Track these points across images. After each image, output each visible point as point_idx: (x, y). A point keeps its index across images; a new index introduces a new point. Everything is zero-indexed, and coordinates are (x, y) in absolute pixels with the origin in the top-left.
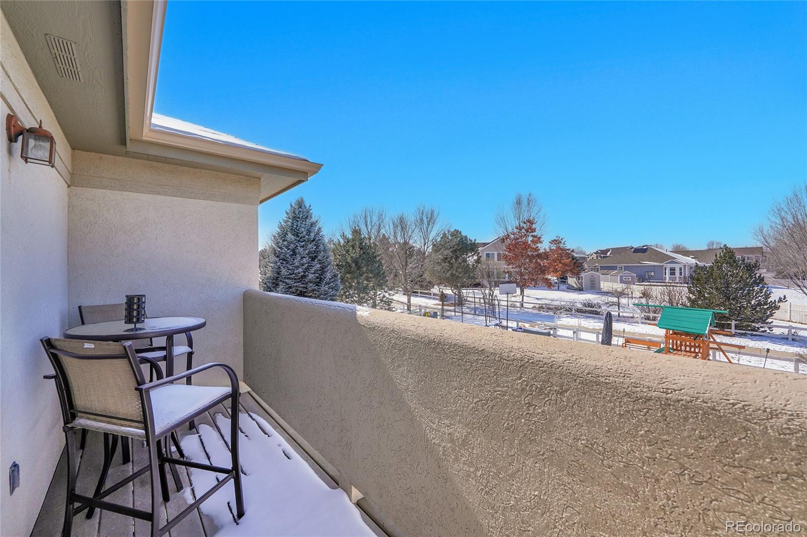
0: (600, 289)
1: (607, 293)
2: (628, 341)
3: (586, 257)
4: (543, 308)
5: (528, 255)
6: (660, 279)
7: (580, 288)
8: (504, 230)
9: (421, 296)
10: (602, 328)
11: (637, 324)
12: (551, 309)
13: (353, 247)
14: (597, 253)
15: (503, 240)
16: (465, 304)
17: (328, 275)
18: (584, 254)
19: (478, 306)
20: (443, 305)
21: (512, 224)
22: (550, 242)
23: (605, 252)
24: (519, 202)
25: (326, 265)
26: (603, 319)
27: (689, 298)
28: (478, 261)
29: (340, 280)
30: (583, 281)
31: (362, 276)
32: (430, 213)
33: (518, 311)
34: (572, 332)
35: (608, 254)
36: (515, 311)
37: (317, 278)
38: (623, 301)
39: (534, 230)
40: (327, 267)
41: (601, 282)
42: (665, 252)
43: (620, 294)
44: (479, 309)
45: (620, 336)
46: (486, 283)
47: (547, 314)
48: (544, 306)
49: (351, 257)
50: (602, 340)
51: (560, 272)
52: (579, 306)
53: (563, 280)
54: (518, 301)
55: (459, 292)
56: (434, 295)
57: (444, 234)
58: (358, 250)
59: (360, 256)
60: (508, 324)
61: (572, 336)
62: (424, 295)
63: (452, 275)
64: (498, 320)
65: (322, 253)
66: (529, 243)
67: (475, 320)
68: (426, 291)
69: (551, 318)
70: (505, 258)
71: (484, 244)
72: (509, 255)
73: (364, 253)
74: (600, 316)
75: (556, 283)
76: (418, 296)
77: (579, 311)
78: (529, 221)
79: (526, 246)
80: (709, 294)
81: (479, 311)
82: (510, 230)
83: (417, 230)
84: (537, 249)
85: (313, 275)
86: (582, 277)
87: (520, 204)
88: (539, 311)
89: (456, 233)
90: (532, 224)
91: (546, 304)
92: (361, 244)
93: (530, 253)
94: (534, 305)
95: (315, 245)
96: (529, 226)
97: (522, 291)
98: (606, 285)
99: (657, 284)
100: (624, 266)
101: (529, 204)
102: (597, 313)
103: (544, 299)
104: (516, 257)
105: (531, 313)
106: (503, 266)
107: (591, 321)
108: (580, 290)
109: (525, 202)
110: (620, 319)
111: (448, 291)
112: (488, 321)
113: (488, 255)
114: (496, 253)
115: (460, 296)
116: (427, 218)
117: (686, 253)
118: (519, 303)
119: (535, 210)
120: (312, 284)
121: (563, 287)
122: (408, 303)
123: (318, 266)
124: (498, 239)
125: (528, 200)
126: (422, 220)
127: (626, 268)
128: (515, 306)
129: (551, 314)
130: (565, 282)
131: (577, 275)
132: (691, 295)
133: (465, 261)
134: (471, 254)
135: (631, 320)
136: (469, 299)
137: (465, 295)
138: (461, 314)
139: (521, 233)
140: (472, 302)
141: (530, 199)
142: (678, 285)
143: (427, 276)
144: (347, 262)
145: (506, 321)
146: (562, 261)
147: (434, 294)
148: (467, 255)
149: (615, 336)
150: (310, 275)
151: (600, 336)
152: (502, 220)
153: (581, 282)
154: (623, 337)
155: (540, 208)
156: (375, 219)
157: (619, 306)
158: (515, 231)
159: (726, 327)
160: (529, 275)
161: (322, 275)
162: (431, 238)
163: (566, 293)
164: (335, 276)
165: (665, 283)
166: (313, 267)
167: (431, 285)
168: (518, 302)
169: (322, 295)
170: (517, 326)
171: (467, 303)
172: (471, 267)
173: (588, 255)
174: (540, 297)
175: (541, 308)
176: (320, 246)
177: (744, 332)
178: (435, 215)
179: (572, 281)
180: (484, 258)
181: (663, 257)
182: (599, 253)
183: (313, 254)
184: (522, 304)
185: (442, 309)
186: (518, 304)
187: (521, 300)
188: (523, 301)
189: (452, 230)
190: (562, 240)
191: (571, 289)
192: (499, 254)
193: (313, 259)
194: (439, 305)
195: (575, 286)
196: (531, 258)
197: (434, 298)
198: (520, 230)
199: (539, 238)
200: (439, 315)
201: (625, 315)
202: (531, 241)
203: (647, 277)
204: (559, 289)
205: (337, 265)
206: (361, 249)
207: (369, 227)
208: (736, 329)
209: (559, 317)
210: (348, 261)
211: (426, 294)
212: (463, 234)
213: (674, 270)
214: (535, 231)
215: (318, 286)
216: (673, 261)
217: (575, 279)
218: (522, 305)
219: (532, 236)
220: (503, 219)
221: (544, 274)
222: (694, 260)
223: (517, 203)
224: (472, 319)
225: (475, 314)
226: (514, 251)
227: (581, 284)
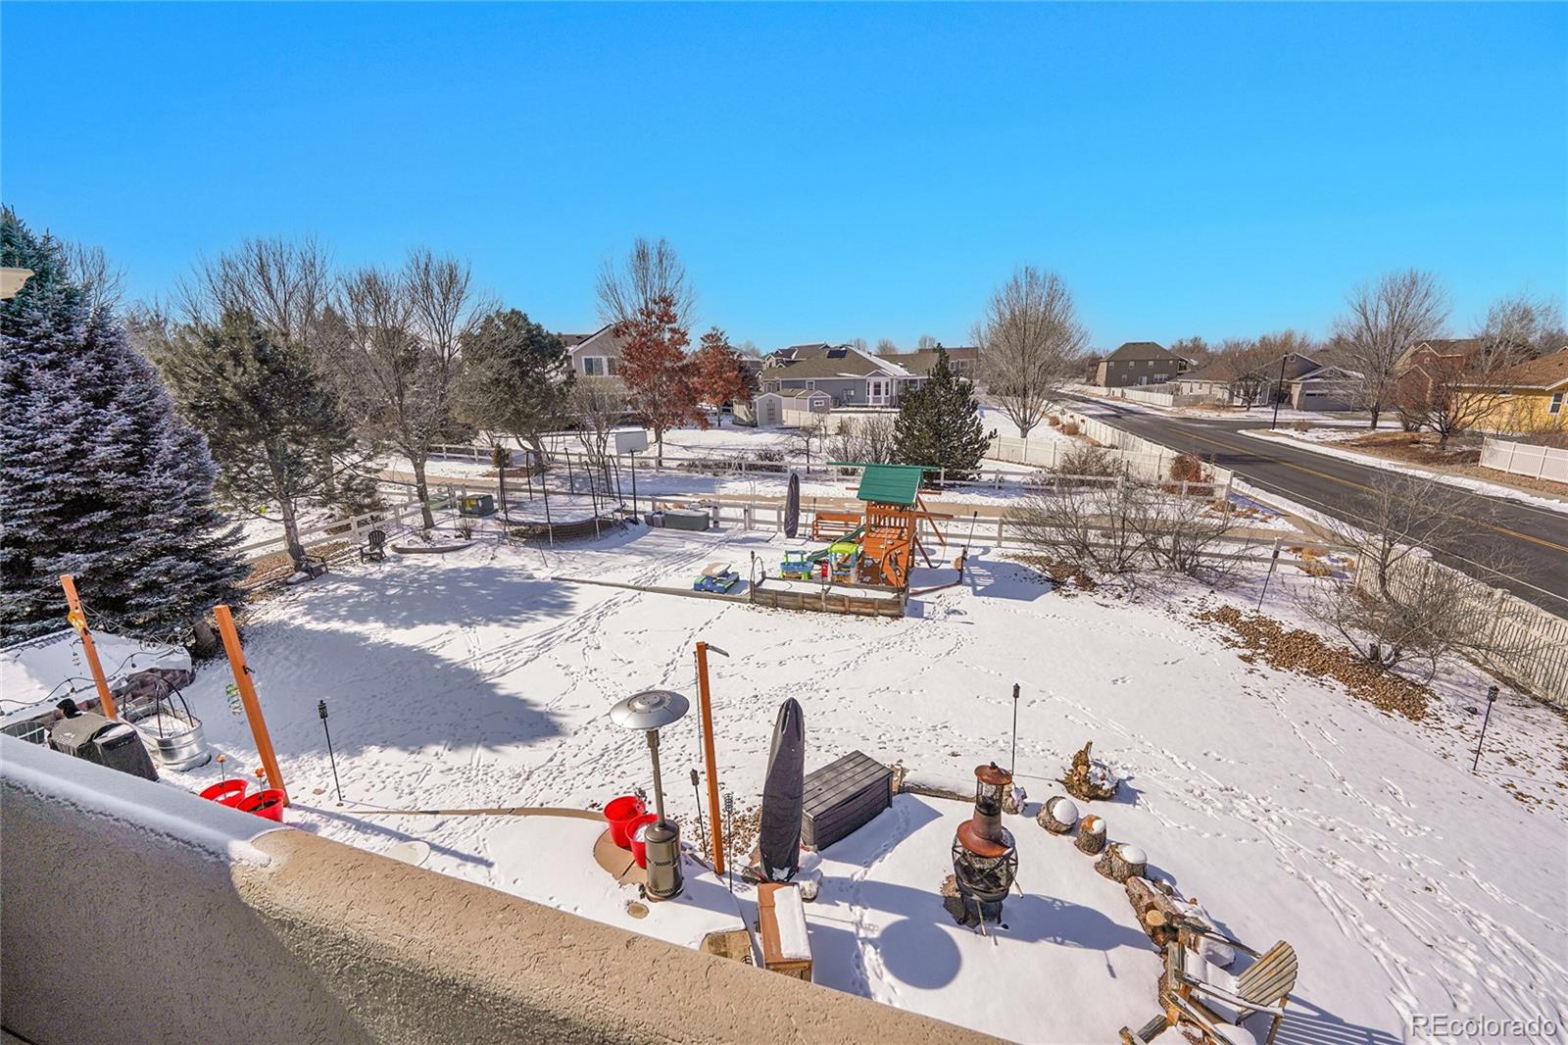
0: (782, 422)
1: (794, 430)
2: (819, 517)
3: (761, 361)
4: (696, 466)
5: (665, 367)
6: (860, 402)
7: (752, 422)
8: (617, 313)
9: (449, 458)
10: (786, 494)
11: (832, 483)
12: (709, 467)
13: (236, 356)
14: (776, 354)
15: (617, 332)
16: (551, 468)
17: (167, 444)
18: (757, 356)
19: (576, 470)
20: (502, 476)
21: (632, 304)
22: (702, 339)
23: (788, 352)
24: (642, 256)
25: (153, 414)
26: (786, 478)
27: (895, 438)
28: (571, 380)
29: (209, 453)
30: (757, 410)
31: (278, 432)
32: (447, 271)
33: (655, 476)
34: (742, 510)
35: (793, 357)
36: (648, 475)
37: (128, 454)
38: (815, 442)
39: (672, 319)
40: (158, 420)
41: (784, 411)
42: (868, 356)
43: (809, 432)
44: (579, 478)
45: (810, 511)
46: (590, 423)
47: (702, 476)
48: (697, 462)
49: (236, 386)
50: (786, 519)
51: (721, 396)
52: (751, 458)
53: (727, 408)
54: (651, 456)
55: (536, 446)
56: (479, 454)
57: (489, 320)
58: (252, 365)
59: (264, 381)
60: (638, 506)
61: (743, 517)
62: (455, 455)
63: (517, 412)
64: (618, 500)
65: (130, 384)
66: (666, 344)
67: (574, 505)
68: (461, 446)
69: (708, 485)
70: (624, 374)
71: (579, 337)
72: (631, 368)
73: (274, 372)
74: (783, 474)
75: (716, 414)
76: (443, 457)
77: (751, 467)
78: (664, 300)
79: (661, 350)
80: (918, 431)
81: (580, 483)
82: (629, 312)
83: (417, 312)
84: (680, 356)
85: (110, 449)
86: (755, 403)
87: (644, 260)
88: (689, 471)
89: (516, 319)
90: (669, 305)
91: (700, 459)
92: (260, 348)
93: (668, 364)
94: (679, 462)
95: (99, 361)
96: (663, 309)
97: (659, 437)
98: (791, 416)
99: (859, 409)
100: (816, 381)
101: (661, 261)
102: (778, 469)
103: (695, 447)
104: (644, 372)
105: (677, 478)
106: (620, 387)
107: (770, 484)
108: (753, 427)
109: (654, 259)
110: (812, 475)
111: (511, 444)
112: (599, 506)
113: (589, 362)
114: (604, 359)
115: (537, 454)
116: (440, 284)
117: (894, 358)
118: (654, 461)
119: (672, 277)
120: (112, 475)
121: (726, 421)
122: (419, 482)
123: (125, 421)
124: (607, 330)
125: (659, 253)
126: (427, 289)
127: (820, 385)
128: (647, 466)
129: (709, 475)
130: (729, 411)
131: (747, 399)
132: (898, 433)
133: (541, 380)
134: (552, 365)
135: (824, 477)
136: (557, 457)
137: (549, 450)
138: (543, 495)
139: (650, 324)
140: (565, 463)
141: (663, 250)
142: (883, 410)
143: (458, 414)
144: (224, 399)
145: (633, 501)
146: (724, 376)
147: (481, 453)
148: (544, 367)
149: (803, 511)
150: (98, 449)
151: (783, 513)
152: (610, 292)
153: (754, 411)
154: (814, 511)
155: (682, 270)
156: (293, 274)
157: (808, 455)
158: (639, 317)
159: (934, 476)
160: (668, 407)
161: (145, 445)
162: (456, 332)
163: (730, 433)
164: (193, 441)
165: (866, 407)
166: (106, 424)
167: (468, 432)
168: (652, 458)
169: (157, 497)
170: (653, 510)
171: (555, 465)
172: (556, 393)
173: (763, 358)
174: (690, 445)
175: (692, 465)
176: (116, 363)
177: (952, 482)
178: (461, 275)
179: (740, 410)
180: (581, 372)
181: (867, 367)
182: (781, 356)
183: (99, 386)
184: (660, 461)
185: (503, 488)
186: (653, 463)
187: (657, 455)
188: (660, 456)
189: (508, 310)
190: (721, 334)
191: (739, 424)
192: (610, 361)
193: (101, 401)
194: (493, 475)
195: (745, 418)
196: (671, 373)
197: (481, 460)
198: (648, 316)
199: (684, 335)
200: (496, 502)
201: (817, 468)
202: (669, 340)
203: (845, 398)
204: (719, 425)
205: (193, 407)
206: (263, 361)
207: (280, 296)
208: (945, 479)
209: (722, 482)
210: (226, 395)
211: (462, 451)
212: (533, 320)
213: (879, 386)
214: (675, 322)
215: (138, 476)
216: (876, 370)
217: (744, 407)
218: (660, 463)
219: (671, 330)
220: (613, 289)
221: (695, 405)
222: (903, 369)
223: (638, 256)
224: (566, 505)
225: (573, 493)
226: (639, 360)
227: (754, 414)
